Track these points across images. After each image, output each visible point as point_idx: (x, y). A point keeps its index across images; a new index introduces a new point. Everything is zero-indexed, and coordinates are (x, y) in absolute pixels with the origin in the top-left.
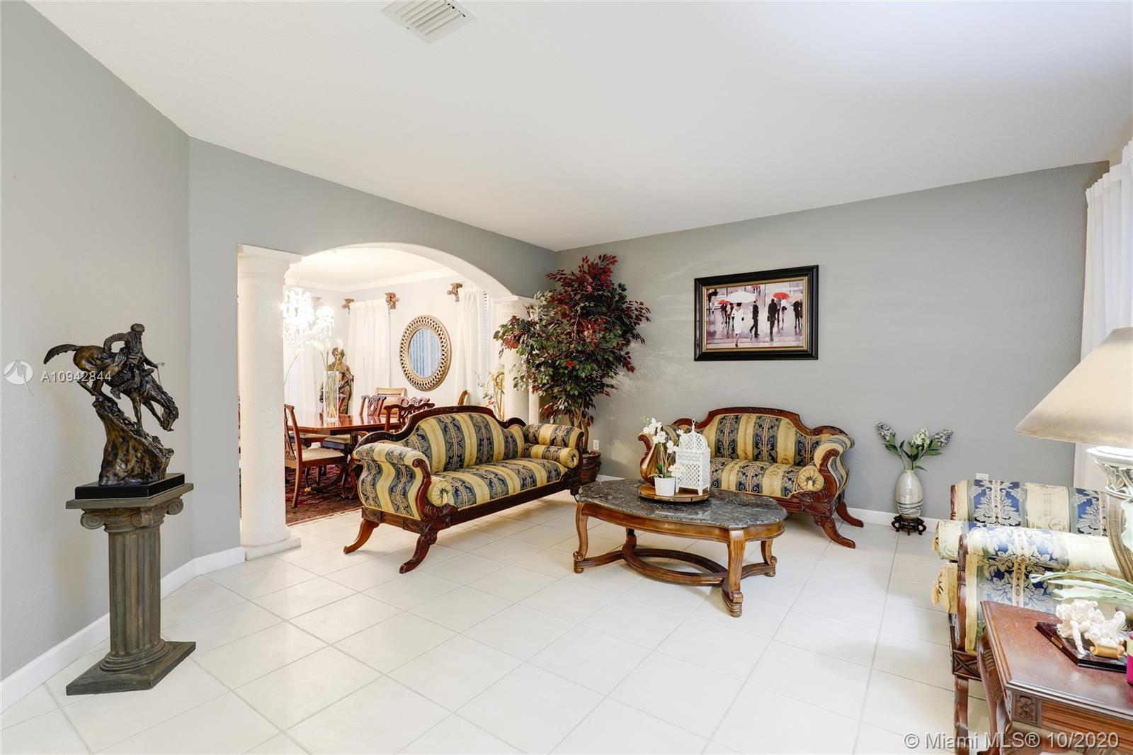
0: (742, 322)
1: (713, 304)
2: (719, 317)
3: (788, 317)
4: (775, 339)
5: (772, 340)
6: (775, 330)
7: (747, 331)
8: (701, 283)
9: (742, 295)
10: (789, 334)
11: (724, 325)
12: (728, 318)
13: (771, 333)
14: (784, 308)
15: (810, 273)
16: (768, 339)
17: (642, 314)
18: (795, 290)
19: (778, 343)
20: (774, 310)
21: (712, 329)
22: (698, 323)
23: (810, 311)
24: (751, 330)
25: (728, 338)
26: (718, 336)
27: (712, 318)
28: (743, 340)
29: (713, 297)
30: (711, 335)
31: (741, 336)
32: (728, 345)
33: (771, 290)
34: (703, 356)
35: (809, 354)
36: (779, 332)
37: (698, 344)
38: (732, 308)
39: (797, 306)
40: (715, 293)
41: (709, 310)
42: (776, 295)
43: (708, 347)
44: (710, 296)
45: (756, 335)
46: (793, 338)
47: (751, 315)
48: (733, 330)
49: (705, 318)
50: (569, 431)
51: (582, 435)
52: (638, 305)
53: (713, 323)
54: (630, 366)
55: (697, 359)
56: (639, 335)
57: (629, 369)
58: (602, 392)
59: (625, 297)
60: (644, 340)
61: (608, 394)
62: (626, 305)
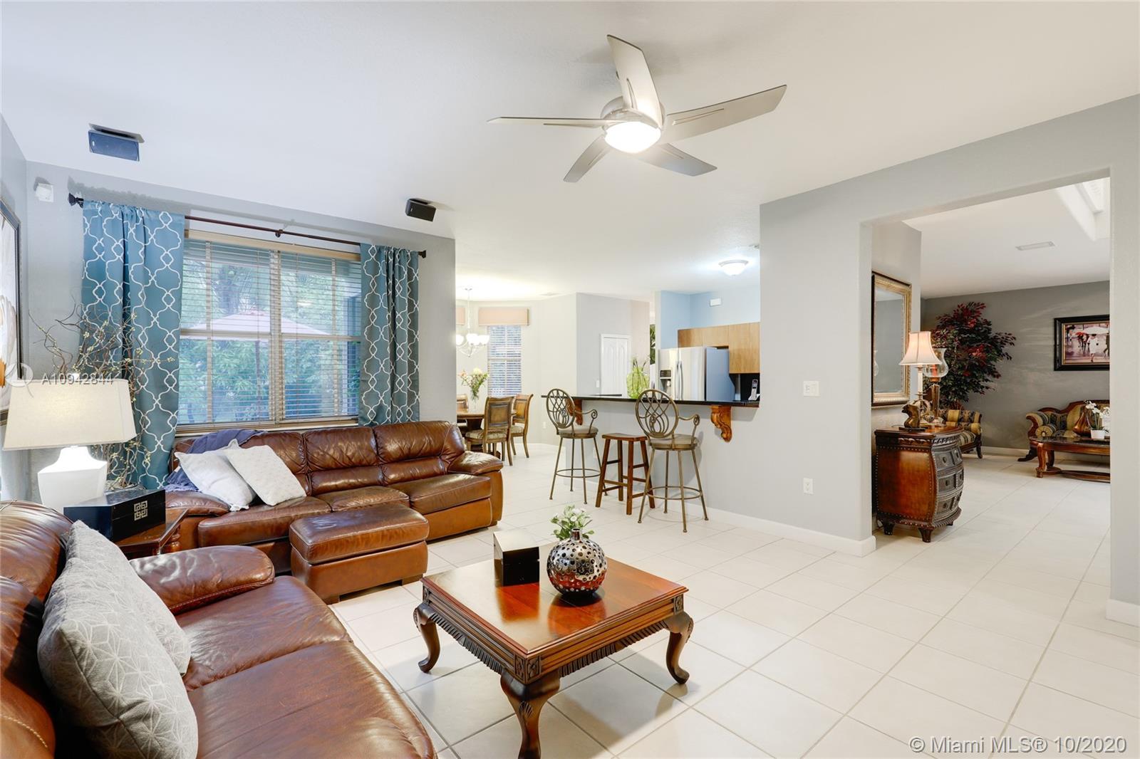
0: (1096, 346)
1: (1071, 335)
7: (1101, 352)
8: (1059, 321)
9: (1097, 329)
11: (1081, 348)
12: (1084, 344)
17: (1008, 339)
21: (1070, 350)
22: (1057, 347)
24: (1105, 351)
25: (1084, 356)
26: (1075, 355)
27: (1070, 343)
28: (1098, 358)
29: (1071, 330)
30: (1069, 354)
31: (1096, 355)
32: (1085, 361)
34: (1059, 366)
37: (1057, 360)
38: (1088, 338)
40: (1073, 328)
41: (1067, 338)
43: (1065, 362)
44: (1068, 330)
47: (1105, 342)
48: (1089, 351)
49: (1064, 343)
50: (973, 414)
51: (981, 416)
52: (1003, 335)
53: (1071, 347)
54: (996, 374)
55: (1056, 369)
56: (1007, 354)
57: (994, 376)
58: (977, 391)
59: (990, 330)
60: (1011, 358)
61: (983, 393)
62: (992, 335)
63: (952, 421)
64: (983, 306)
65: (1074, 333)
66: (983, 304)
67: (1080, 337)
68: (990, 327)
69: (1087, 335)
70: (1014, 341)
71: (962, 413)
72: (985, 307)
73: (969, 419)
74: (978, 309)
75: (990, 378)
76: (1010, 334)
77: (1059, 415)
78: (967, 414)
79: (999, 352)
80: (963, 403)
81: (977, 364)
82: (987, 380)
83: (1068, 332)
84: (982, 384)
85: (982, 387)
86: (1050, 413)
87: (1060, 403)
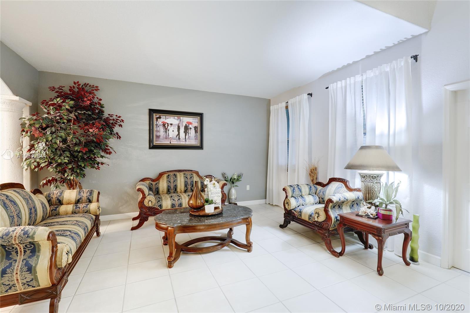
0: (172, 132)
1: (159, 123)
2: (162, 129)
3: (192, 132)
4: (187, 141)
5: (186, 141)
6: (187, 137)
7: (175, 136)
8: (152, 112)
9: (172, 120)
10: (192, 139)
11: (164, 133)
12: (166, 130)
13: (185, 138)
14: (191, 128)
15: (201, 115)
16: (184, 140)
17: (118, 121)
18: (194, 122)
19: (189, 143)
20: (186, 128)
21: (158, 134)
22: (151, 131)
23: (200, 130)
24: (177, 136)
25: (166, 139)
26: (161, 137)
27: (158, 129)
29: (159, 119)
30: (158, 137)
31: (172, 138)
32: (166, 142)
33: (186, 120)
34: (153, 147)
35: (201, 147)
36: (188, 138)
37: (151, 141)
38: (168, 126)
39: (196, 128)
40: (160, 118)
41: (157, 125)
42: (187, 122)
43: (155, 143)
44: (157, 119)
45: (179, 139)
46: (194, 141)
47: (177, 130)
48: (169, 135)
49: (155, 129)
50: (91, 192)
51: (99, 193)
52: (115, 117)
53: (159, 131)
54: (108, 151)
55: (150, 148)
56: (117, 133)
57: (107, 153)
58: (93, 167)
59: (103, 112)
60: (120, 137)
61: (98, 168)
62: (106, 115)
63: (69, 204)
65: (160, 121)
66: (97, 87)
67: (164, 125)
68: (103, 109)
69: (168, 124)
70: (122, 123)
71: (80, 192)
72: (99, 90)
73: (88, 199)
74: (93, 90)
75: (103, 154)
76: (119, 117)
77: (154, 183)
78: (85, 195)
79: (112, 131)
81: (95, 140)
82: (102, 157)
83: (157, 121)
84: (99, 160)
85: (98, 163)
87: (153, 175)
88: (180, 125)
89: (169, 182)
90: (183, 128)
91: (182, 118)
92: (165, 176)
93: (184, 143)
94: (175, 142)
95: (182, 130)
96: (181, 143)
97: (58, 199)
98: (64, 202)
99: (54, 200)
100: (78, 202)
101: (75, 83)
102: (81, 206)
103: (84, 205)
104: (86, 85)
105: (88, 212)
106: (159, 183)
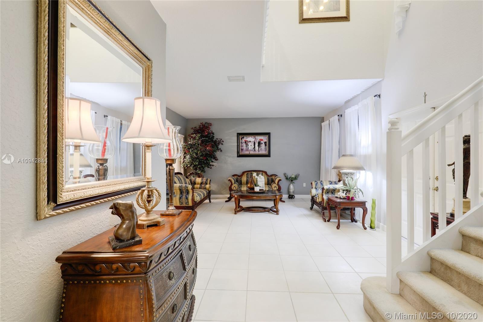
0: (251, 146)
2: (244, 145)
3: (263, 146)
4: (260, 151)
5: (259, 152)
6: (260, 149)
7: (252, 149)
8: (239, 134)
9: (251, 139)
10: (263, 150)
11: (246, 147)
12: (247, 145)
13: (259, 150)
14: (262, 143)
15: (268, 134)
16: (258, 151)
17: (220, 142)
19: (261, 153)
20: (259, 144)
22: (238, 146)
23: (268, 144)
24: (253, 149)
25: (247, 151)
26: (244, 150)
28: (251, 151)
30: (242, 150)
31: (251, 150)
32: (247, 153)
33: (259, 138)
34: (239, 156)
35: (268, 155)
36: (261, 149)
37: (238, 152)
38: (248, 142)
39: (265, 143)
40: (243, 138)
43: (241, 153)
45: (255, 150)
46: (264, 151)
47: (253, 145)
48: (248, 148)
50: (207, 180)
51: (210, 180)
52: (219, 139)
53: (243, 146)
54: (216, 159)
55: (238, 157)
56: (220, 149)
57: (216, 160)
58: (209, 167)
59: (214, 137)
60: (222, 151)
61: (211, 168)
62: (214, 139)
63: (198, 184)
64: (210, 124)
65: (243, 140)
66: (211, 124)
67: (246, 142)
68: (214, 135)
69: (248, 141)
70: (223, 143)
71: (202, 179)
72: (212, 125)
73: (206, 182)
74: (209, 126)
75: (214, 160)
76: (221, 139)
77: (239, 178)
78: (204, 180)
79: (217, 147)
80: (203, 174)
81: (209, 153)
82: (213, 162)
83: (242, 140)
84: (211, 163)
85: (211, 165)
86: (236, 177)
87: (239, 173)
88: (255, 142)
89: (248, 177)
90: (258, 143)
91: (256, 137)
92: (246, 173)
93: (258, 153)
94: (252, 153)
95: (257, 145)
96: (256, 153)
97: (194, 182)
98: (196, 183)
99: (193, 182)
100: (202, 183)
101: (201, 124)
102: (203, 185)
103: (204, 185)
104: (206, 123)
105: (205, 188)
106: (242, 178)
